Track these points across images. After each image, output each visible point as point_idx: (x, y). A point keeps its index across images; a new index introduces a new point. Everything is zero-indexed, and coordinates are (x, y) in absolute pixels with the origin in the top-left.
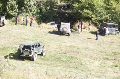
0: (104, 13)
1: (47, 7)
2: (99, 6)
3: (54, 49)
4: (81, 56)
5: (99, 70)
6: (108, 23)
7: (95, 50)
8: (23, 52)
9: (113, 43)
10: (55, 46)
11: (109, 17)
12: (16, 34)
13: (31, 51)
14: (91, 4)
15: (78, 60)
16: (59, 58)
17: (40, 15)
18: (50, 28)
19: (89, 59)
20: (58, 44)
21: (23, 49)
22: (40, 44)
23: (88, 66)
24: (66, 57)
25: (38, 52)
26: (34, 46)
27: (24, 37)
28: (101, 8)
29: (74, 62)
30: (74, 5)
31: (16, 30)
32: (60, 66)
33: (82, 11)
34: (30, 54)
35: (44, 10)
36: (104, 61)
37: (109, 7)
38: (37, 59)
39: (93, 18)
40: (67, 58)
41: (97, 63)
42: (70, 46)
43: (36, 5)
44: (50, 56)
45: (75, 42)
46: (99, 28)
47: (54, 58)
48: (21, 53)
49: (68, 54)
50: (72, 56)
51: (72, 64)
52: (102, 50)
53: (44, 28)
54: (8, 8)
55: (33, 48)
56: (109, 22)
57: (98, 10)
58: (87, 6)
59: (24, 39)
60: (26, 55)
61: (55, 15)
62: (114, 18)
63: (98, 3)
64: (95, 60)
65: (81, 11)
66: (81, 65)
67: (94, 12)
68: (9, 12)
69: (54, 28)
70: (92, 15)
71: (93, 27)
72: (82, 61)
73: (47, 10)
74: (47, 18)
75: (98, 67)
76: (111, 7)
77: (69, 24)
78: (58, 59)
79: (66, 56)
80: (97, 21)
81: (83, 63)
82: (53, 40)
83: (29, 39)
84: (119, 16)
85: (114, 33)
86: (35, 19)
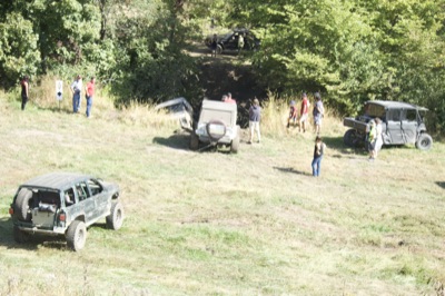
0: (373, 64)
1: (158, 44)
2: (353, 37)
3: (164, 205)
4: (269, 230)
5: (333, 288)
6: (389, 104)
7: (327, 209)
8: (30, 216)
9: (402, 183)
10: (169, 193)
11: (391, 80)
12: (24, 148)
13: (62, 212)
14: (324, 29)
15: (251, 249)
16: (175, 241)
17: (129, 75)
18: (162, 124)
19: (296, 244)
20: (181, 186)
23: (290, 272)
24: (206, 236)
25: (91, 214)
27: (53, 157)
28: (364, 46)
29: (236, 257)
30: (259, 33)
31: (27, 132)
32: (178, 270)
33: (287, 55)
34: (58, 225)
35: (144, 54)
36: (356, 252)
37: (392, 41)
38: (86, 245)
39: (331, 84)
40: (207, 240)
41: (328, 260)
42: (230, 194)
43: (114, 36)
44: (144, 231)
45: (254, 176)
46: (352, 122)
47: (156, 239)
49: (215, 222)
50: (229, 230)
51: (226, 262)
52: (355, 209)
53: (137, 123)
55: (72, 198)
56: (395, 100)
57: (349, 55)
58: (308, 34)
59: (54, 165)
60: (42, 228)
61: (188, 75)
62: (411, 83)
63: (350, 24)
64: (320, 246)
65: (284, 58)
66: (260, 268)
67: (333, 61)
68: (4, 61)
69: (175, 122)
70: (325, 70)
71: (332, 118)
72: (267, 252)
73: (155, 56)
74: (158, 87)
75: (329, 275)
76: (402, 41)
77: (233, 107)
78: (170, 244)
79: (206, 232)
81: (272, 261)
82: (167, 169)
83: (71, 165)
84: (432, 74)
85: (412, 141)
86: (108, 88)
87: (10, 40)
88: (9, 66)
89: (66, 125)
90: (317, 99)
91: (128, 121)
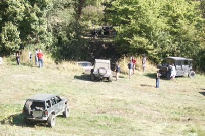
0: (168, 40)
1: (70, 34)
2: (159, 29)
3: (84, 106)
4: (132, 116)
6: (176, 58)
7: (155, 106)
8: (32, 113)
10: (86, 101)
11: (176, 47)
12: (18, 82)
13: (46, 111)
14: (146, 26)
15: (126, 124)
16: (93, 121)
17: (60, 48)
19: (144, 121)
20: (90, 97)
21: (32, 107)
22: (60, 97)
23: (144, 133)
24: (106, 119)
25: (57, 111)
26: (51, 102)
27: (32, 86)
28: (163, 33)
29: (120, 128)
30: (117, 28)
31: (19, 75)
32: (97, 134)
33: (130, 38)
34: (44, 116)
35: (65, 39)
36: (170, 124)
37: (175, 30)
38: (56, 124)
39: (150, 50)
40: (107, 121)
41: (159, 128)
42: (112, 100)
43: (52, 31)
44: (79, 118)
45: (120, 92)
46: (160, 67)
47: (85, 121)
48: (28, 114)
49: (108, 113)
50: (115, 116)
52: (167, 105)
53: (66, 70)
54: (3, 37)
55: (49, 104)
56: (178, 56)
57: (158, 36)
58: (139, 29)
59: (33, 90)
60: (37, 118)
61: (85, 47)
62: (185, 49)
63: (158, 23)
64: (155, 122)
66: (131, 132)
67: (150, 39)
68: (5, 43)
70: (147, 44)
71: (150, 65)
72: (133, 125)
73: (69, 39)
74: (71, 53)
75: (161, 134)
76: (179, 29)
77: (108, 62)
78: (91, 123)
79: (106, 117)
80: (155, 55)
81: (136, 129)
82: (82, 90)
83: (42, 90)
84: (194, 44)
85: (187, 74)
86: (51, 54)
87: (8, 34)
88: (8, 46)
89: (35, 72)
90: (143, 57)
91: (62, 69)
